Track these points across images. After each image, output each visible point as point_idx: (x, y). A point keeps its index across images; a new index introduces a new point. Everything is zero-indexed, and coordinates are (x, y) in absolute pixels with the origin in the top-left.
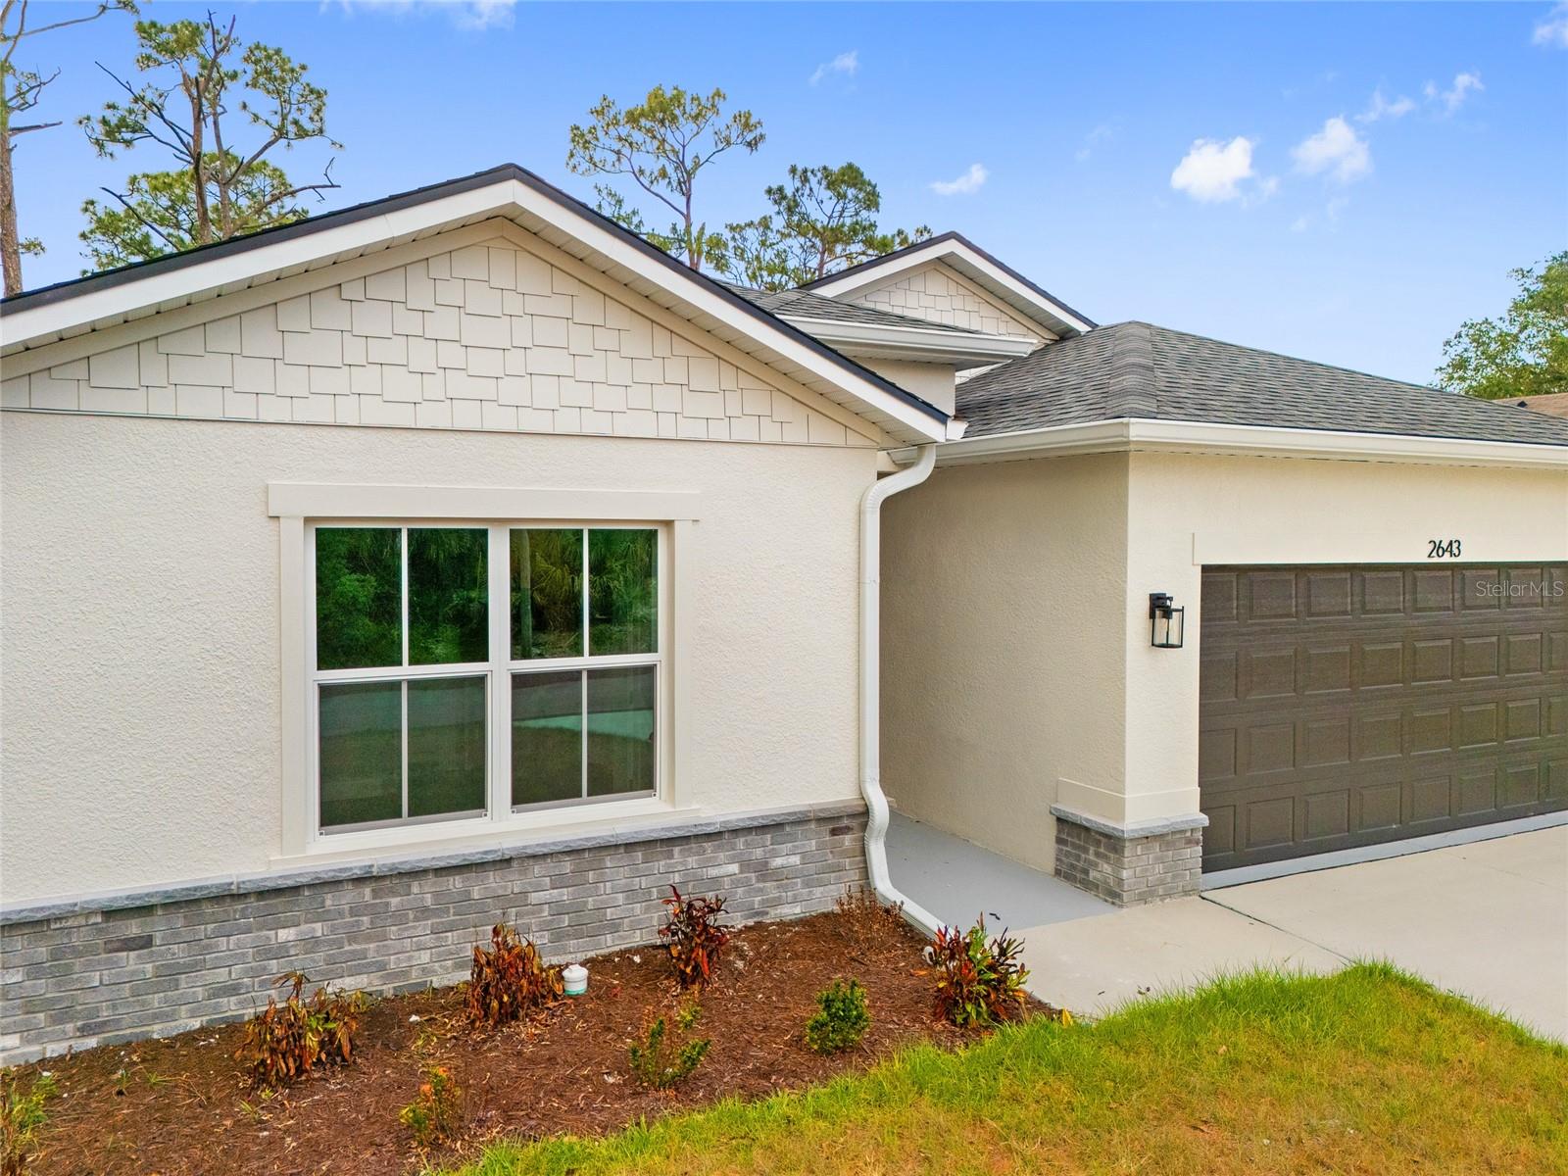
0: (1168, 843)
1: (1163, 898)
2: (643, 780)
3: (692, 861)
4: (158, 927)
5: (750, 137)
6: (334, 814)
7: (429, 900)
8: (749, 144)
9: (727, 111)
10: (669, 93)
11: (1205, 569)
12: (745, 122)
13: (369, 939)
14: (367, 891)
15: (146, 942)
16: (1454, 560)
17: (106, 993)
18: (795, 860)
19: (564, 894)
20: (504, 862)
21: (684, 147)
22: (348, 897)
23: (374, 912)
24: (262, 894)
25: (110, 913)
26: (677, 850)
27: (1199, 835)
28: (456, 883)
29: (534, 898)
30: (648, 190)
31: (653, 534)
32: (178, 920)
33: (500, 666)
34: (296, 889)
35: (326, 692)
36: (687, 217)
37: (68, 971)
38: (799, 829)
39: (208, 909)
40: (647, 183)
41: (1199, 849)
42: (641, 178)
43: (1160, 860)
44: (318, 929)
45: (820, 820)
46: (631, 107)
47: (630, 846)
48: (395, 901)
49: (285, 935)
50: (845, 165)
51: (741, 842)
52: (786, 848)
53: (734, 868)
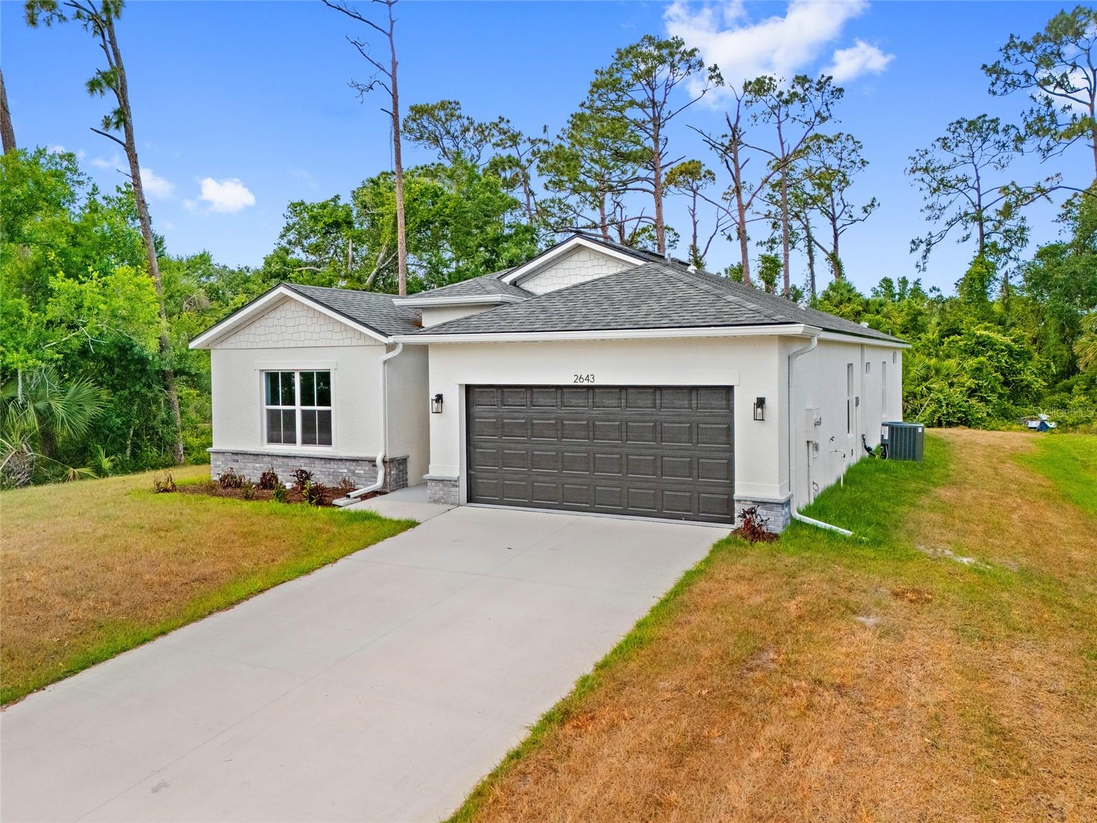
0: (445, 484)
1: (443, 503)
2: (329, 443)
3: (335, 466)
4: (239, 458)
6: (272, 439)
14: (272, 459)
15: (238, 461)
16: (590, 384)
18: (362, 472)
20: (295, 457)
24: (255, 455)
25: (234, 453)
28: (286, 460)
31: (329, 373)
32: (242, 457)
33: (298, 408)
34: (260, 455)
35: (268, 411)
37: (227, 464)
38: (363, 463)
39: (247, 456)
43: (441, 490)
44: (262, 465)
45: (369, 461)
47: (321, 459)
49: (257, 465)
51: (347, 463)
52: (360, 468)
53: (346, 471)
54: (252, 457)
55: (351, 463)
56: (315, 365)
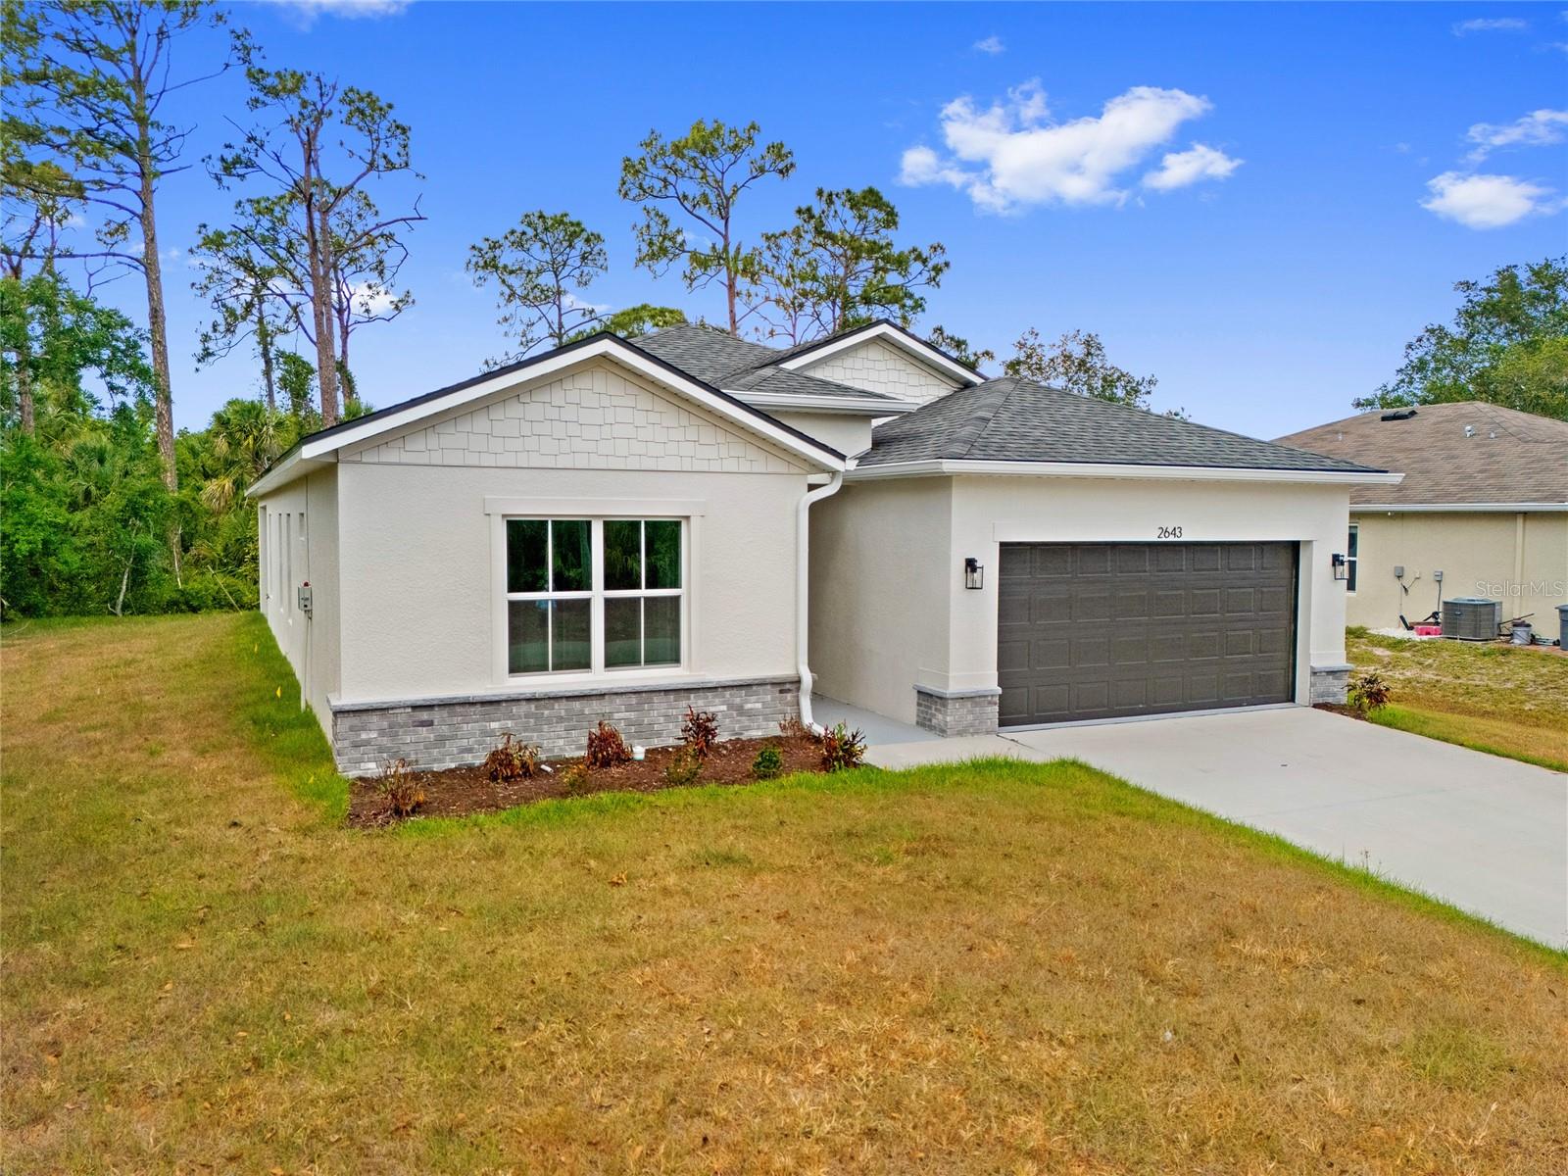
0: (976, 703)
1: (973, 734)
2: (675, 659)
3: (701, 703)
4: (436, 715)
5: (781, 166)
6: (516, 667)
7: (563, 713)
8: (781, 172)
9: (762, 142)
10: (709, 127)
11: (1002, 544)
12: (778, 151)
13: (534, 731)
14: (533, 706)
15: (430, 723)
16: (1176, 539)
17: (412, 747)
18: (759, 706)
19: (632, 715)
20: (602, 695)
21: (723, 173)
22: (524, 708)
23: (538, 717)
24: (483, 703)
25: (415, 707)
26: (692, 696)
27: (997, 699)
28: (577, 705)
29: (616, 716)
30: (691, 213)
31: (678, 524)
32: (445, 713)
33: (597, 594)
34: (498, 702)
35: (512, 604)
36: (725, 237)
37: (396, 734)
38: (760, 689)
39: (459, 709)
40: (689, 207)
41: (997, 708)
42: (686, 203)
43: (970, 712)
44: (510, 723)
45: (773, 684)
46: (676, 140)
47: (667, 691)
48: (546, 712)
49: (494, 725)
50: (866, 188)
51: (728, 694)
52: (753, 698)
53: (724, 708)
54: (478, 708)
55: (734, 691)
56: (643, 506)
